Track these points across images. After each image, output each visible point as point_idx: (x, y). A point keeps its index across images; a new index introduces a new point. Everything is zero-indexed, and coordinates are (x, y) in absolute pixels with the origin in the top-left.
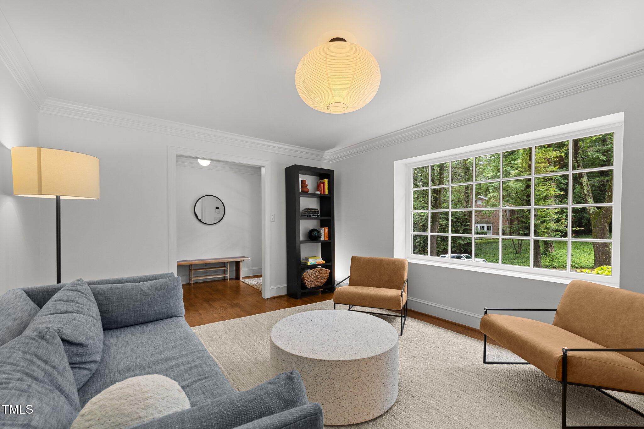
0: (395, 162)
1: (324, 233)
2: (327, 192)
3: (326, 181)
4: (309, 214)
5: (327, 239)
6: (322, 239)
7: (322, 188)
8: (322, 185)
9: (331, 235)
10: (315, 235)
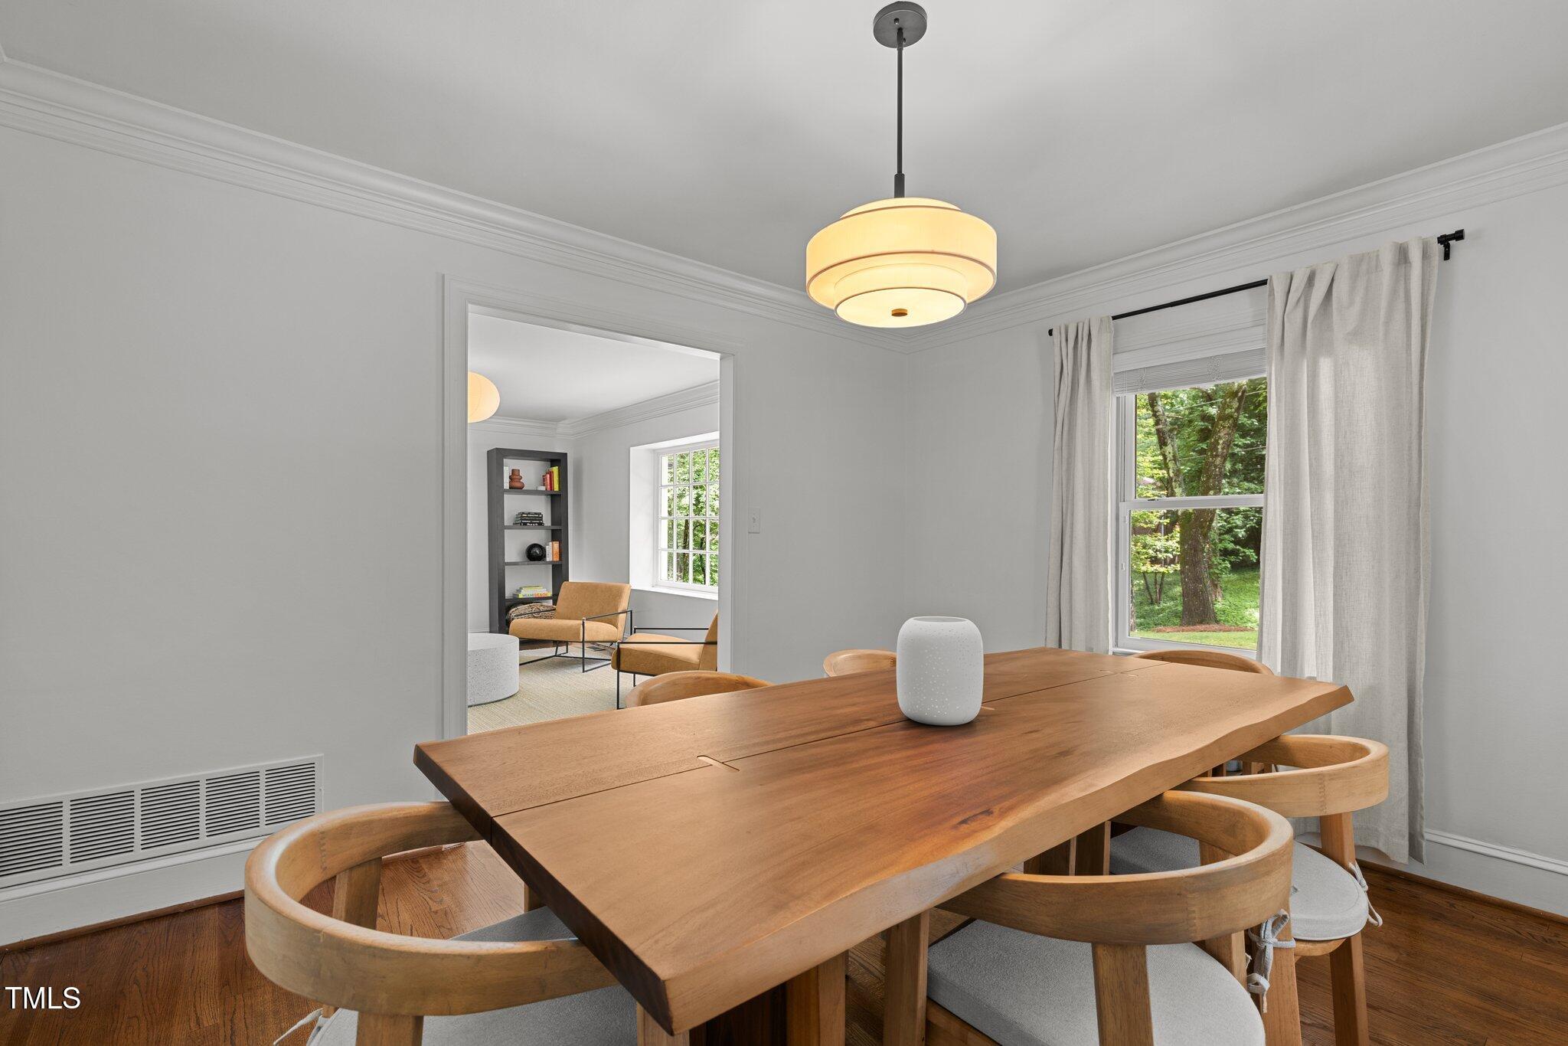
0: (632, 449)
1: (552, 550)
2: (556, 488)
3: (555, 469)
4: (527, 520)
5: (557, 559)
6: (549, 558)
7: (548, 481)
8: (548, 476)
9: (563, 552)
10: (535, 552)
